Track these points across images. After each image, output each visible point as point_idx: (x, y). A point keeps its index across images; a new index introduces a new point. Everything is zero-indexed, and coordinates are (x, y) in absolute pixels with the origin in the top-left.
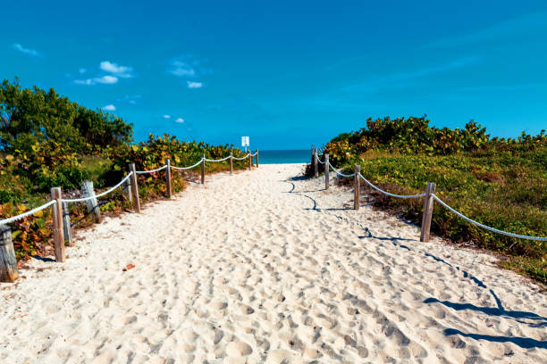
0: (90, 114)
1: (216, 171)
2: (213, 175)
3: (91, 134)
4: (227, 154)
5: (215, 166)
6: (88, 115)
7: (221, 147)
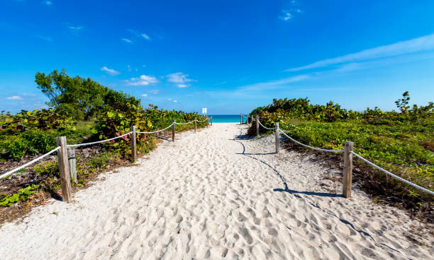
0: (116, 94)
1: (185, 129)
2: (183, 133)
3: (116, 105)
4: (193, 119)
5: (185, 127)
6: (113, 95)
7: (191, 114)
